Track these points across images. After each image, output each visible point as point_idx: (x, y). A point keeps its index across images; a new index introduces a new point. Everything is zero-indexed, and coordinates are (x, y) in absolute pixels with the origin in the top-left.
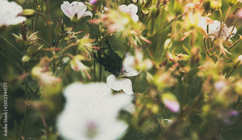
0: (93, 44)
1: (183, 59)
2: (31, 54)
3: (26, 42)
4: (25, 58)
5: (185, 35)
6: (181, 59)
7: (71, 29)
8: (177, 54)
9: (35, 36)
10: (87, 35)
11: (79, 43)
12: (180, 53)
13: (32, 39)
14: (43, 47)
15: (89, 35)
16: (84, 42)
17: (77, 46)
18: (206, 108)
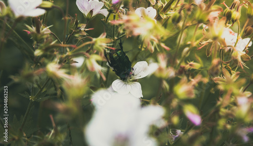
0: (108, 45)
1: (194, 68)
2: (44, 48)
3: (40, 35)
4: (38, 53)
5: (203, 44)
6: (192, 68)
7: (85, 25)
8: (188, 62)
9: (49, 30)
10: (104, 35)
11: (96, 42)
12: (191, 61)
13: (45, 33)
14: (57, 42)
15: (106, 34)
16: (101, 42)
17: (93, 44)
18: (222, 122)
